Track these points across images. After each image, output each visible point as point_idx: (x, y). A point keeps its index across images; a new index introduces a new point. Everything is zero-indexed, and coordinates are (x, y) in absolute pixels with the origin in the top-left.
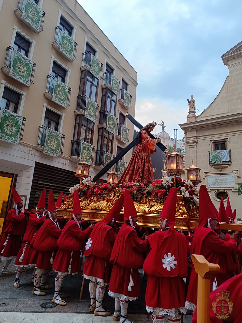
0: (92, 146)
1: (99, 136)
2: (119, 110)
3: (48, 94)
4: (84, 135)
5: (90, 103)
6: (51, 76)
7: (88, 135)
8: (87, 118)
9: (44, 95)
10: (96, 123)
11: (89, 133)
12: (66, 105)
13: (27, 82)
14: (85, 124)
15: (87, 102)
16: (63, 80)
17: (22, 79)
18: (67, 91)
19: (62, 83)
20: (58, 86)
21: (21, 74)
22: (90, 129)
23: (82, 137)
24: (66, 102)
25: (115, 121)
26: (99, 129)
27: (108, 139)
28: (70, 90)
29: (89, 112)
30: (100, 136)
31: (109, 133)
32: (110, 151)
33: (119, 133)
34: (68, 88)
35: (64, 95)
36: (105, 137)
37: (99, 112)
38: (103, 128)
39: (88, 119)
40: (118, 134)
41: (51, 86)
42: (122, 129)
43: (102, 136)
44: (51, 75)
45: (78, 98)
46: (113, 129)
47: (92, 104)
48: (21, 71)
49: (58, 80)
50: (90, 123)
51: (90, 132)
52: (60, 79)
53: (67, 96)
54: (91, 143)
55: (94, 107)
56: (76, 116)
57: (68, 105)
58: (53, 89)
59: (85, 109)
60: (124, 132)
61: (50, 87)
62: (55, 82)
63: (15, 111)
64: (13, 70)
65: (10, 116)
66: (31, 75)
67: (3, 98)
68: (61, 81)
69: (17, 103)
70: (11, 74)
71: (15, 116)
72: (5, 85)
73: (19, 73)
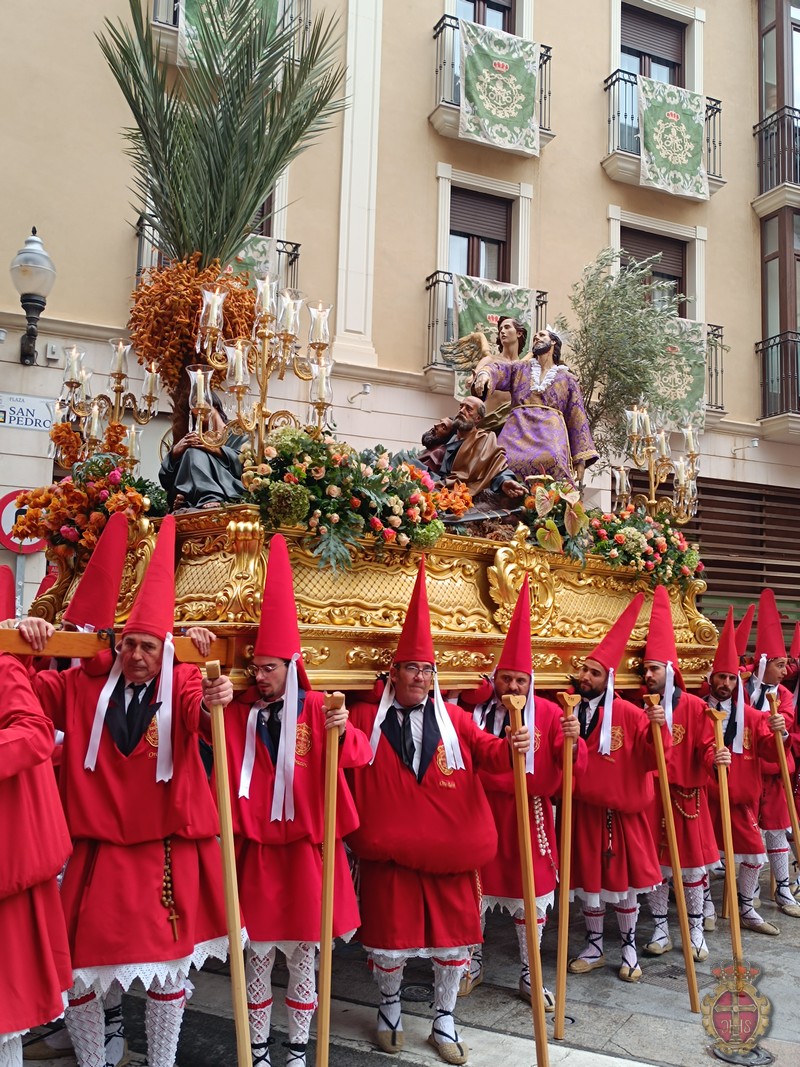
3: (620, 164)
6: (621, 75)
9: (604, 170)
12: (705, 188)
13: (530, 140)
16: (678, 73)
17: (508, 132)
18: (700, 119)
19: (674, 89)
20: (657, 110)
21: (500, 116)
24: (703, 171)
28: (714, 108)
34: (704, 102)
35: (689, 141)
41: (629, 122)
44: (618, 70)
45: (761, 132)
48: (500, 104)
49: (652, 83)
52: (660, 73)
53: (705, 141)
56: (763, 222)
57: (716, 182)
58: (637, 131)
61: (623, 126)
62: (642, 94)
63: (504, 274)
64: (470, 109)
65: (487, 298)
66: (538, 102)
67: (453, 232)
68: (666, 83)
69: (504, 239)
70: (467, 130)
71: (507, 296)
72: (452, 181)
73: (494, 112)
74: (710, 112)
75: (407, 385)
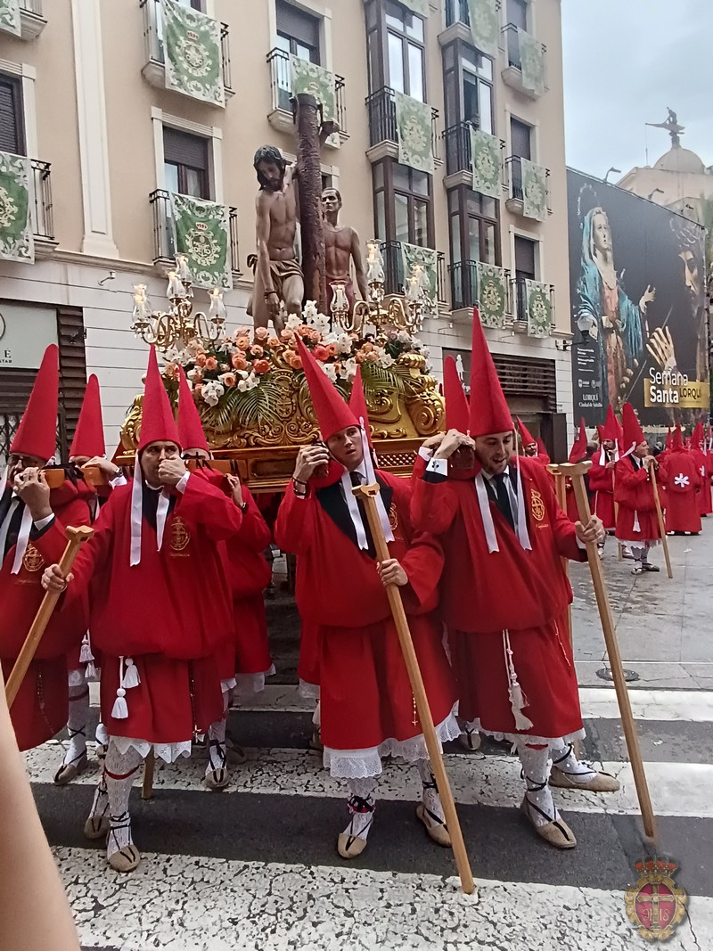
0: (435, 254)
1: (451, 216)
2: (508, 108)
3: (280, 117)
4: (407, 221)
5: (410, 112)
6: (277, 52)
7: (416, 219)
8: (407, 163)
9: (270, 121)
10: (438, 174)
11: (419, 213)
13: (217, 95)
14: (405, 188)
15: (399, 111)
16: (316, 55)
18: (331, 90)
19: (314, 66)
20: (303, 81)
21: (195, 74)
22: (420, 200)
23: (402, 230)
25: (497, 152)
26: (449, 191)
27: (484, 222)
28: (340, 83)
29: (410, 143)
30: (455, 214)
31: (481, 198)
32: (491, 258)
33: (517, 192)
34: (334, 78)
36: (473, 216)
37: (441, 135)
38: (460, 187)
39: (410, 168)
40: (514, 197)
41: (285, 88)
42: (524, 174)
43: (461, 213)
44: (275, 48)
45: (370, 104)
46: (494, 181)
47: (416, 113)
48: (194, 64)
49: (298, 60)
50: (419, 180)
51: (424, 208)
52: (304, 54)
53: (335, 105)
54: (431, 245)
55: (421, 121)
56: (374, 165)
57: (343, 135)
58: (291, 94)
59: (396, 134)
60: (531, 184)
61: (280, 90)
62: (293, 67)
63: (205, 193)
64: (173, 67)
65: (195, 211)
66: (221, 66)
67: (166, 161)
68: (308, 61)
69: (203, 168)
70: (171, 82)
71: (209, 210)
72: (163, 122)
73: (190, 71)
74: (338, 85)
75: (142, 272)
